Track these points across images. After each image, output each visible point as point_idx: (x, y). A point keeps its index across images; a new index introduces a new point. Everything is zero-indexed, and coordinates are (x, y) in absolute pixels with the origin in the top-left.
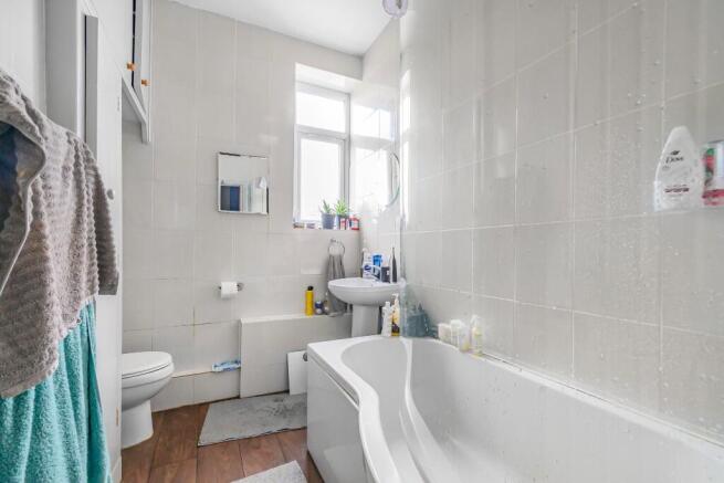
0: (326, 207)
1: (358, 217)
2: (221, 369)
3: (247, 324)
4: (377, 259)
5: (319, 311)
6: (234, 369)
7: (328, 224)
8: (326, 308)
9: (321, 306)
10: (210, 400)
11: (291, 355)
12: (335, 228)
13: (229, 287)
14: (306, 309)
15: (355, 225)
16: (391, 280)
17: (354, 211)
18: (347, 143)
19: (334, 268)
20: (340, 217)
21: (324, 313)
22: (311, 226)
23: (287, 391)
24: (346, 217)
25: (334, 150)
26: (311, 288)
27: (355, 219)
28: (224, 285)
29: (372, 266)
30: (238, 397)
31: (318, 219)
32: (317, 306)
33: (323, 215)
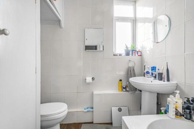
0: (127, 47)
1: (140, 50)
2: (86, 110)
3: (95, 94)
4: (154, 69)
5: (124, 90)
6: (91, 111)
7: (128, 54)
8: (127, 89)
9: (125, 88)
10: (82, 122)
11: (113, 108)
12: (130, 55)
13: (89, 79)
14: (119, 89)
15: (139, 54)
16: (166, 80)
17: (138, 48)
18: (134, 21)
19: (131, 73)
20: (133, 51)
21: (126, 91)
22: (120, 55)
23: (111, 124)
24: (135, 51)
25: (129, 25)
26: (121, 80)
27: (139, 51)
28: (87, 78)
29: (150, 71)
30: (92, 123)
31: (123, 52)
32: (124, 88)
33: (126, 50)
